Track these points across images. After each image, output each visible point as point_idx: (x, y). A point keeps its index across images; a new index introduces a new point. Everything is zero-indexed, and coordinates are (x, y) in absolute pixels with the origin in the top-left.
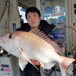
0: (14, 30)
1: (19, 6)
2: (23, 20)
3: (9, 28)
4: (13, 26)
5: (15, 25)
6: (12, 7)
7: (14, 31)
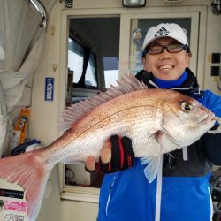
0: (46, 95)
1: (70, 37)
2: (73, 72)
3: (31, 88)
4: (47, 83)
5: (52, 83)
6: (53, 34)
7: (46, 99)
